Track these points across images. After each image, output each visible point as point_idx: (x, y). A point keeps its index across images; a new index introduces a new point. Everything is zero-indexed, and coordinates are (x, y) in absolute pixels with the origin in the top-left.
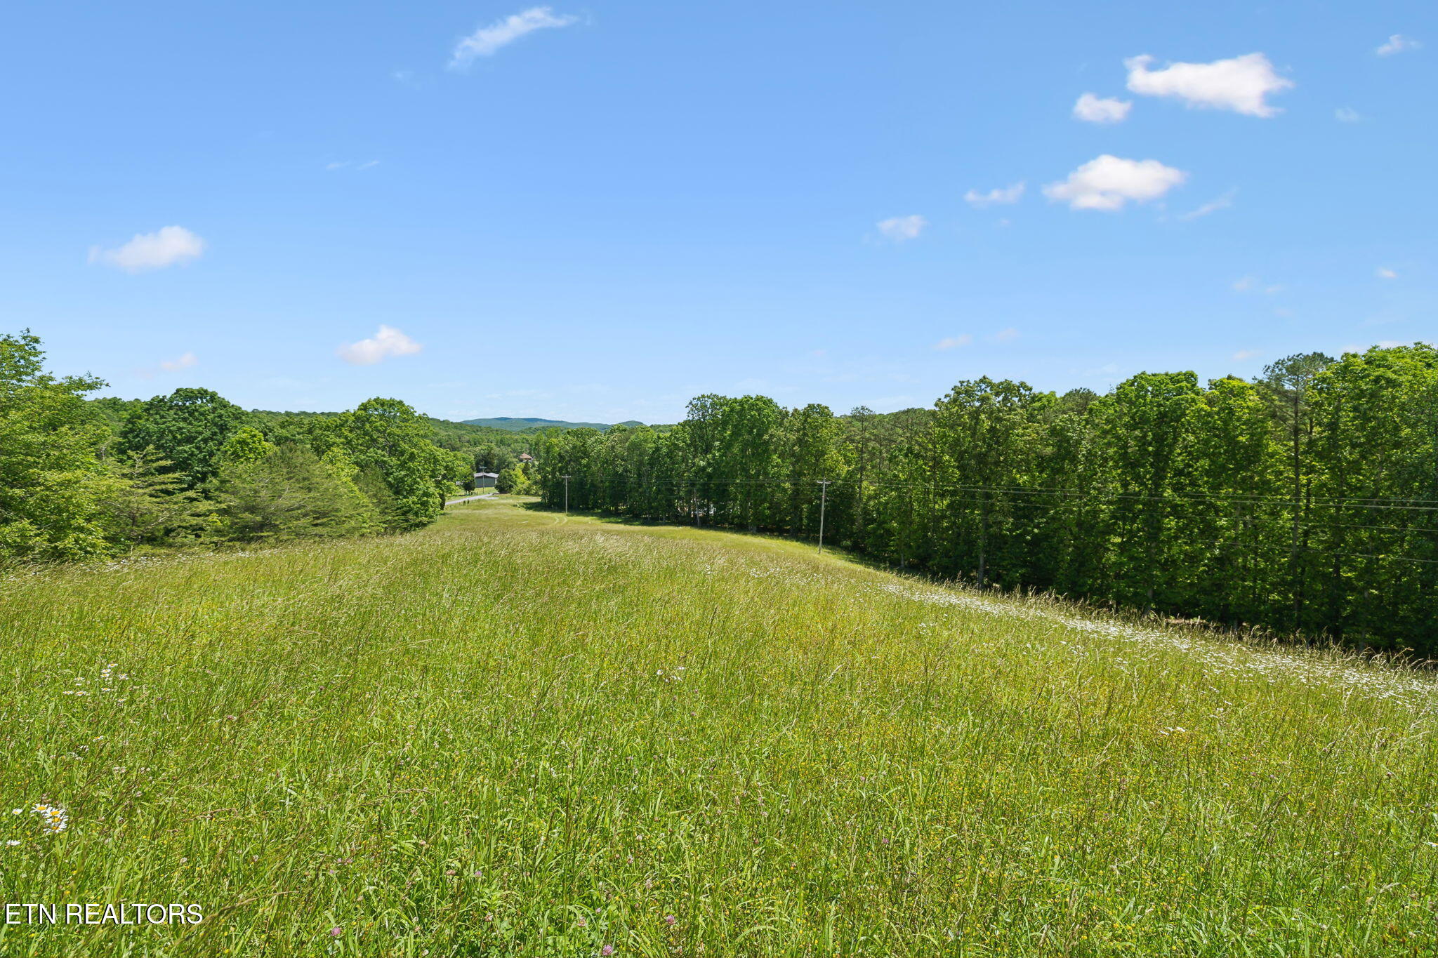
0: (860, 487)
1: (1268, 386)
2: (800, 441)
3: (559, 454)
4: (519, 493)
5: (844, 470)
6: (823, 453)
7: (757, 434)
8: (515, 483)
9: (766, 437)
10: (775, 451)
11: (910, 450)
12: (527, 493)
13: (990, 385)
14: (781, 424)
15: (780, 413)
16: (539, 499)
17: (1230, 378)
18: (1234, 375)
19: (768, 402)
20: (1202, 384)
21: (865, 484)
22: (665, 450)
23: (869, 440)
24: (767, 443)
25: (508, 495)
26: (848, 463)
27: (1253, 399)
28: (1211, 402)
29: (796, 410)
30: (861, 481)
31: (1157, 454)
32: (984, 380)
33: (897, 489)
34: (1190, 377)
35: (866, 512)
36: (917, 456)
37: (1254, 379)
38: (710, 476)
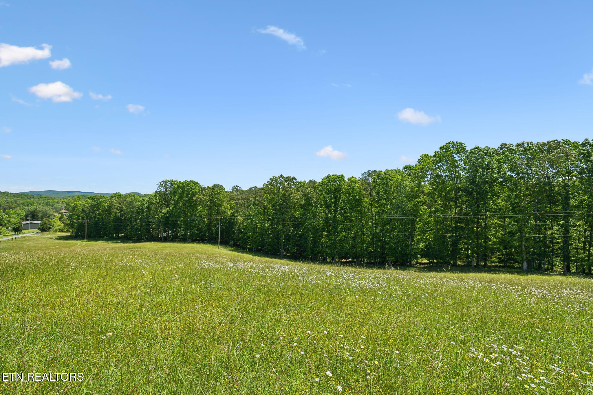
0: (237, 219)
1: (362, 180)
2: (210, 200)
3: (82, 209)
4: (55, 231)
5: (230, 212)
6: (221, 205)
7: (191, 197)
8: (53, 226)
9: (194, 198)
10: (199, 205)
11: (255, 203)
12: (62, 231)
13: (283, 178)
14: (202, 193)
15: (201, 188)
16: (69, 234)
17: (352, 177)
18: (353, 176)
19: (196, 183)
20: (346, 179)
21: (239, 217)
22: (146, 205)
23: (239, 199)
24: (195, 201)
25: (48, 232)
26: (232, 208)
27: (359, 185)
28: (348, 185)
29: (208, 187)
30: (237, 216)
31: (335, 203)
32: (281, 176)
33: (250, 219)
34: (342, 176)
35: (239, 229)
36: (258, 205)
37: (359, 178)
38: (168, 217)
